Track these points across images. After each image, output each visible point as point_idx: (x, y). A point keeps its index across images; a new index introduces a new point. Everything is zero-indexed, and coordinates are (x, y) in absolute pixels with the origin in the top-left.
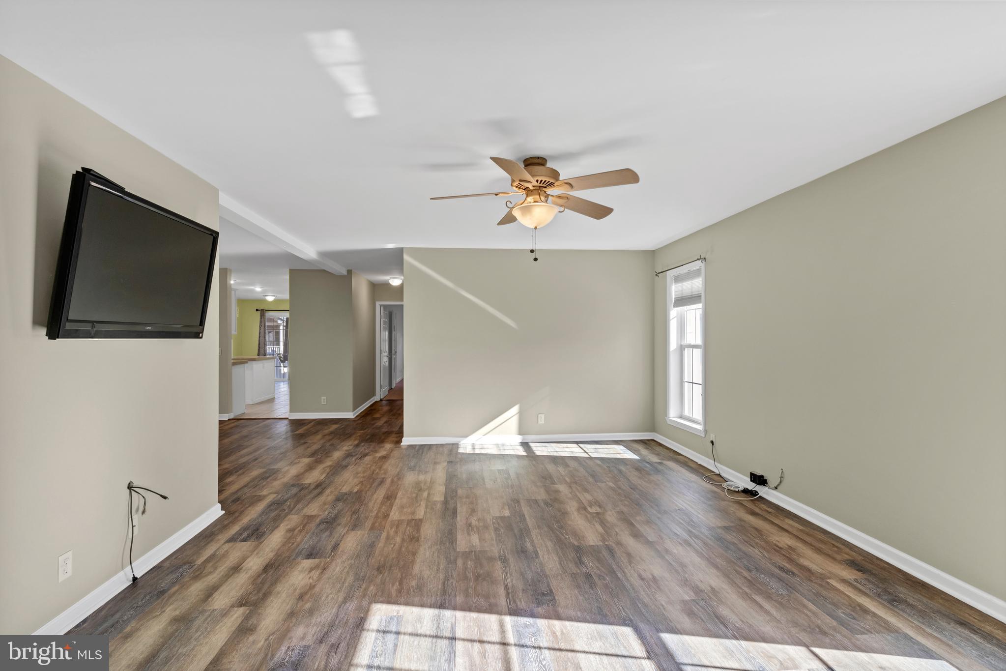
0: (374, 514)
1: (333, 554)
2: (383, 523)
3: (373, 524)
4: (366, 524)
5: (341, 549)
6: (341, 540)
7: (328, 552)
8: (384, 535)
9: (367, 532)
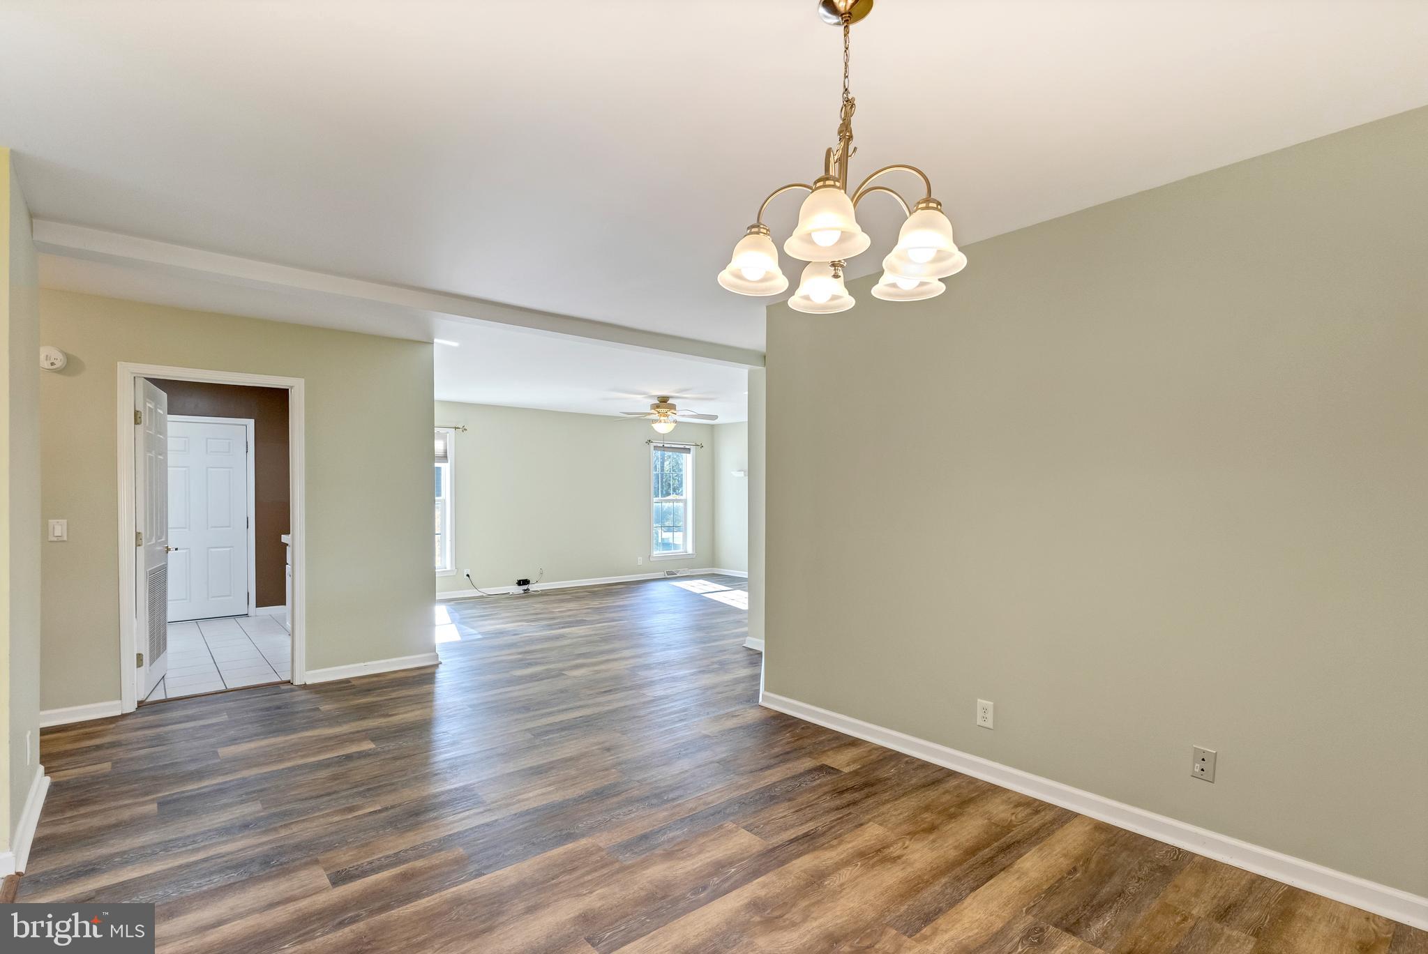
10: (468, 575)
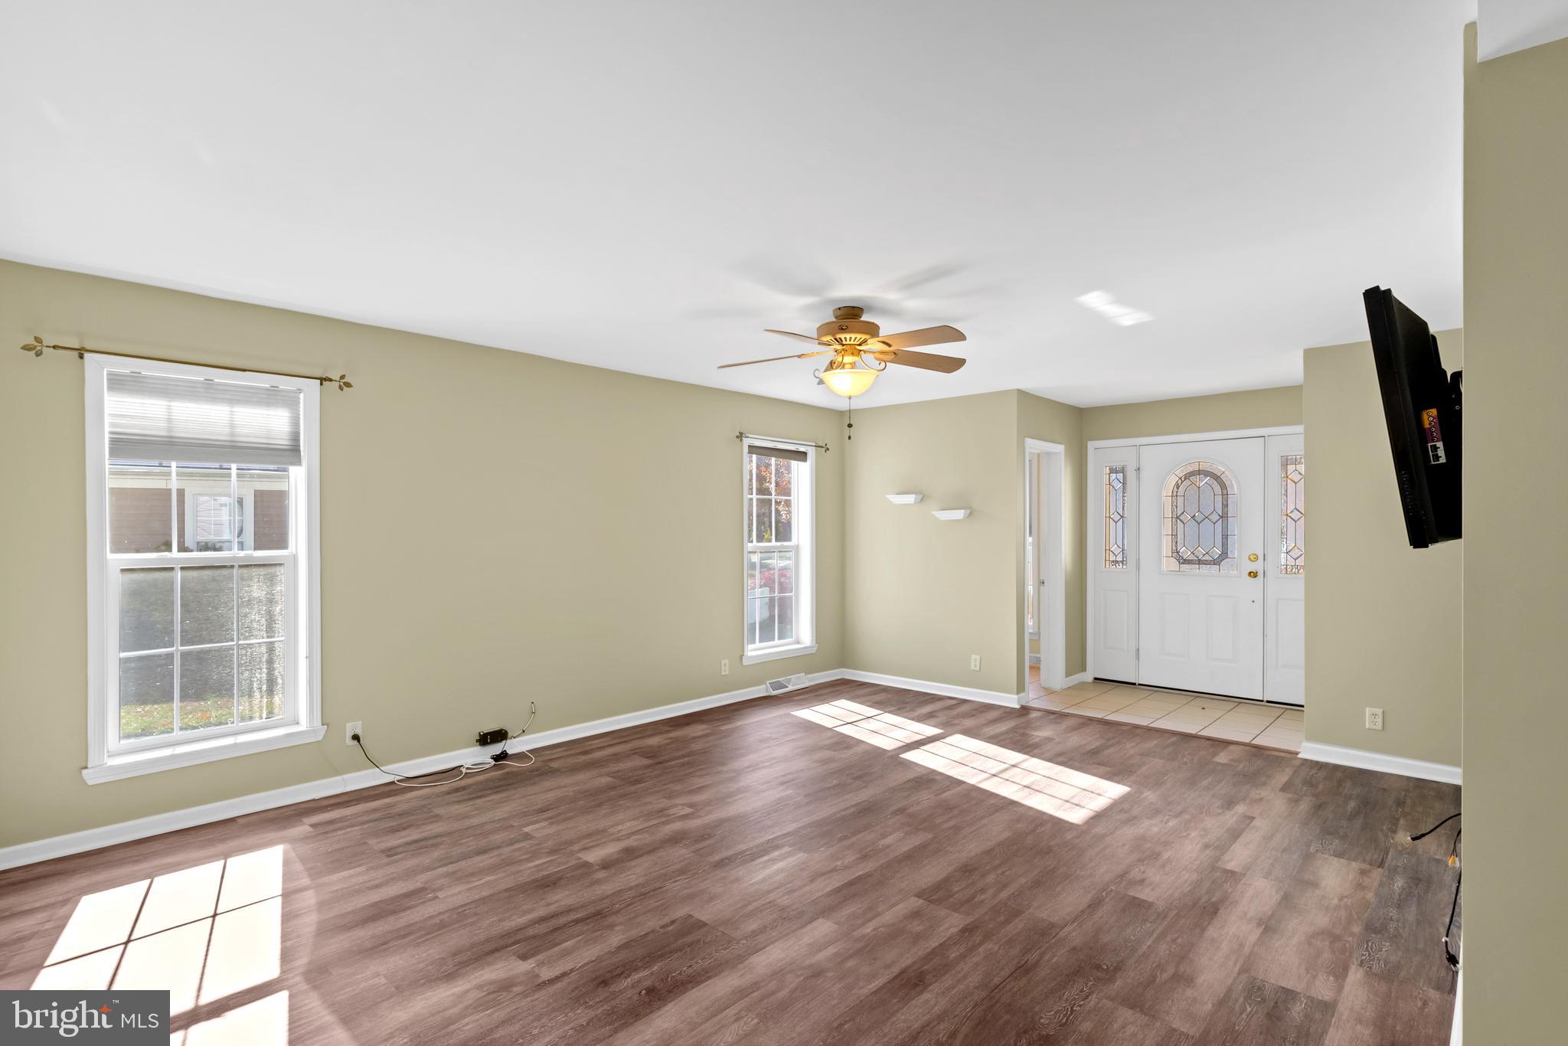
0: (990, 946)
1: (1104, 894)
2: (987, 918)
3: (1007, 922)
4: (1021, 926)
5: (1089, 896)
6: (1083, 912)
7: (1111, 899)
8: (1004, 895)
9: (1031, 910)
10: (356, 738)
